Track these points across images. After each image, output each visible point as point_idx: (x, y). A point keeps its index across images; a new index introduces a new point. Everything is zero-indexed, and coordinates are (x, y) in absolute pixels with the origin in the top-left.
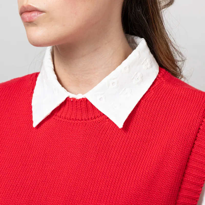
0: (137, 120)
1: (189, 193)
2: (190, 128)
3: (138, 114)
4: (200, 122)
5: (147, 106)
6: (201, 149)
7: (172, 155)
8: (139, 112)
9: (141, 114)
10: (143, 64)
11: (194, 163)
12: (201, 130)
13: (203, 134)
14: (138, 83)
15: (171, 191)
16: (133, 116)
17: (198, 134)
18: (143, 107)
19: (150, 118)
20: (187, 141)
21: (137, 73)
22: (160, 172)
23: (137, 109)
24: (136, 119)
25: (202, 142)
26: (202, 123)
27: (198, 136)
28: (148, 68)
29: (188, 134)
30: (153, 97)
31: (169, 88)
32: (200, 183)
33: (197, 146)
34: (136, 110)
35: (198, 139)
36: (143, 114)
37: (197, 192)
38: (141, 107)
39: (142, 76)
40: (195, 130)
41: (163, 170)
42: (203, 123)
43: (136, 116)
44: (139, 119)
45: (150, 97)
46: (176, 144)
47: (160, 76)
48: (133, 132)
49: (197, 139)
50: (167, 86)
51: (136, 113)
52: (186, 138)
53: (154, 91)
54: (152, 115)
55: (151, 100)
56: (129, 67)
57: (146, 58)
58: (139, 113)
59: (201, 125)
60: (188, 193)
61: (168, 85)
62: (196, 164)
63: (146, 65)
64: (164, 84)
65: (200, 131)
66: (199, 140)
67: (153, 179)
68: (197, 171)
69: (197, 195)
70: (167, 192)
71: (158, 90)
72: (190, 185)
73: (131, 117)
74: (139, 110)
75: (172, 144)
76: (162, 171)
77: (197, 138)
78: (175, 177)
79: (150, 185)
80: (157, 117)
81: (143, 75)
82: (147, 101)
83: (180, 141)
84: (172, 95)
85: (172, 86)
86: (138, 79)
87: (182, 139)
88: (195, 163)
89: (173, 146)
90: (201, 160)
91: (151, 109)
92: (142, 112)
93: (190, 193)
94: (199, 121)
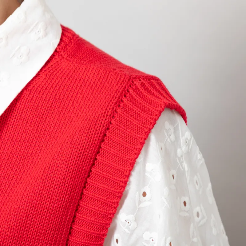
0: (15, 123)
1: (87, 237)
2: (89, 135)
3: (17, 112)
4: (106, 126)
5: (32, 99)
6: (105, 168)
7: (58, 180)
8: (18, 109)
9: (22, 112)
10: (30, 32)
11: (94, 190)
12: (107, 137)
13: (110, 143)
14: (21, 63)
15: (55, 236)
16: (9, 116)
17: (102, 144)
18: (26, 101)
19: (35, 119)
20: (83, 157)
21: (20, 47)
22: (38, 207)
23: (16, 104)
24: (13, 120)
25: (108, 156)
26: (109, 126)
27: (103, 147)
28: (39, 38)
29: (86, 146)
30: (43, 84)
31: (70, 68)
32: (104, 222)
33: (100, 163)
34: (15, 106)
35: (103, 151)
36: (25, 112)
37: (100, 236)
38: (23, 101)
39: (29, 52)
40: (97, 139)
41: (43, 204)
42: (111, 126)
43: (13, 117)
44: (18, 121)
45: (38, 84)
46: (65, 162)
47: (58, 50)
48: (7, 143)
49: (101, 152)
50: (69, 66)
51: (14, 111)
52: (82, 153)
53: (47, 74)
54: (39, 114)
55: (40, 89)
56: (7, 38)
57: (37, 22)
58: (19, 112)
59: (108, 129)
60: (85, 237)
61: (70, 63)
62: (98, 191)
63: (36, 33)
64: (64, 63)
65: (106, 139)
66: (104, 154)
67: (25, 219)
68: (99, 204)
69: (100, 240)
70: (48, 238)
71: (53, 72)
72: (88, 225)
73: (6, 117)
74: (18, 106)
75: (59, 162)
76: (40, 206)
77: (100, 150)
78: (61, 214)
79: (21, 228)
80: (46, 118)
81: (30, 49)
82: (33, 90)
83: (71, 156)
84: (74, 80)
85: (76, 65)
86: (21, 56)
87: (75, 153)
88: (96, 191)
89: (61, 165)
90: (105, 186)
91: (38, 105)
92: (23, 109)
93: (89, 238)
94: (104, 123)
